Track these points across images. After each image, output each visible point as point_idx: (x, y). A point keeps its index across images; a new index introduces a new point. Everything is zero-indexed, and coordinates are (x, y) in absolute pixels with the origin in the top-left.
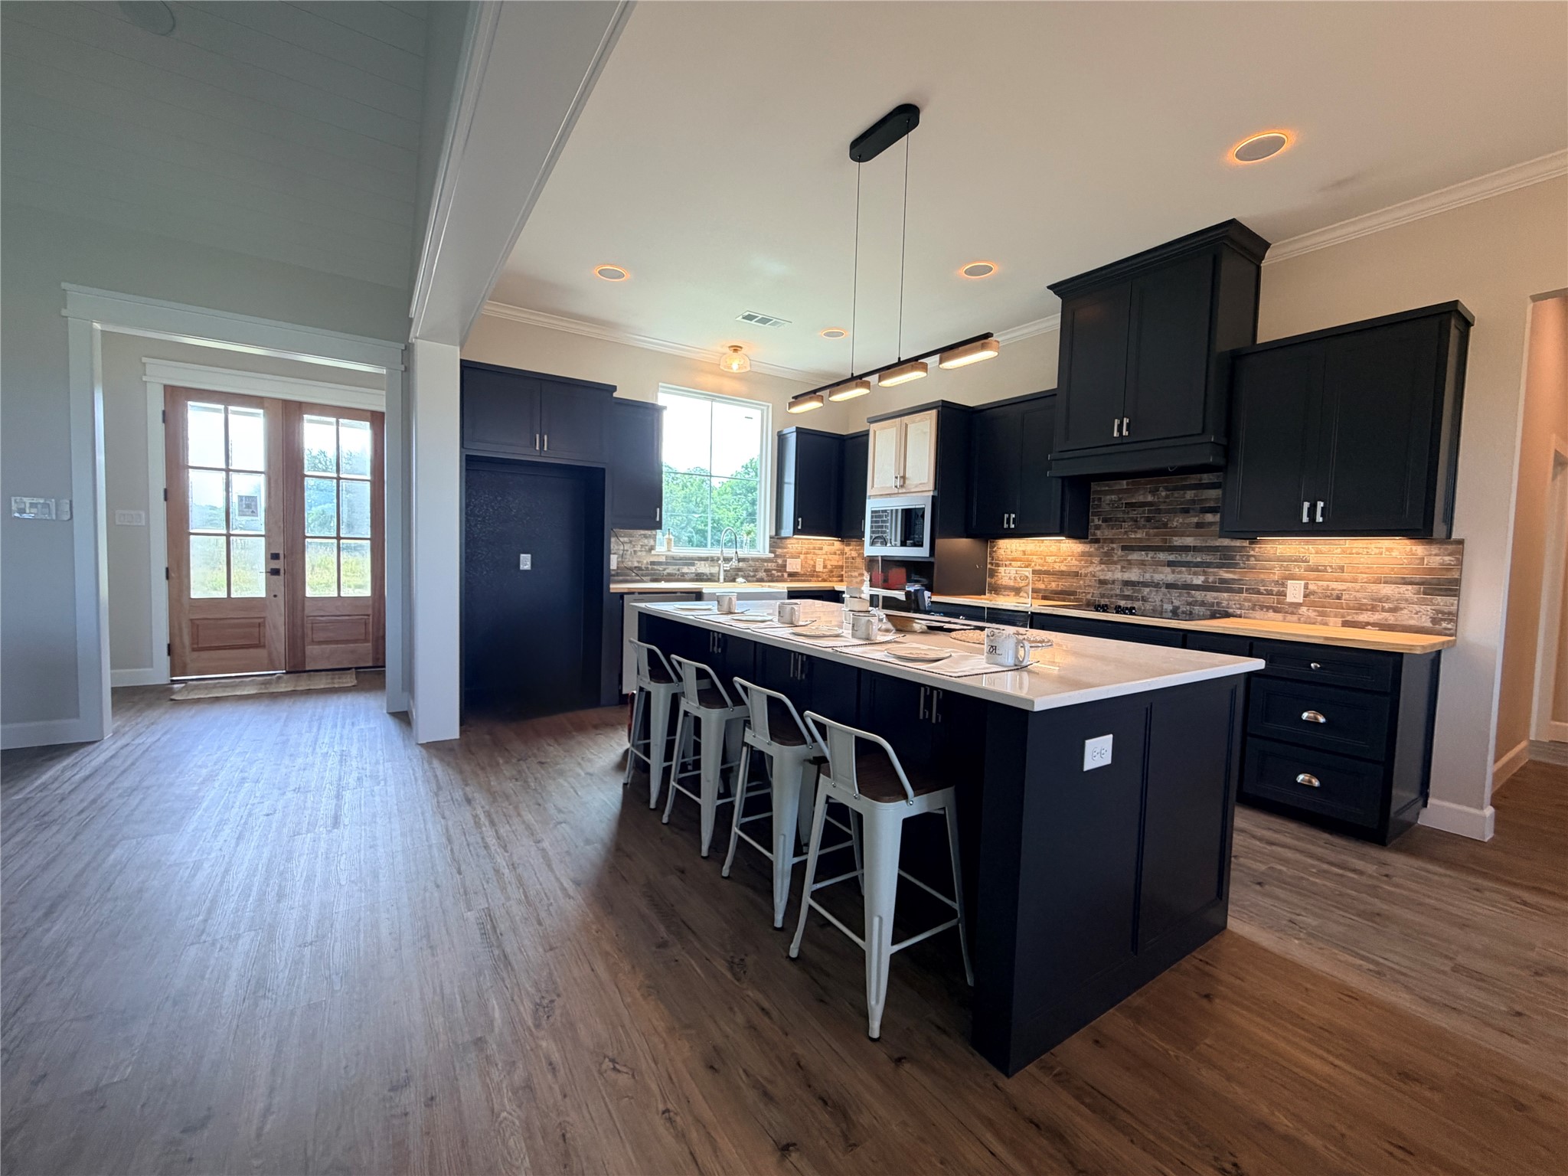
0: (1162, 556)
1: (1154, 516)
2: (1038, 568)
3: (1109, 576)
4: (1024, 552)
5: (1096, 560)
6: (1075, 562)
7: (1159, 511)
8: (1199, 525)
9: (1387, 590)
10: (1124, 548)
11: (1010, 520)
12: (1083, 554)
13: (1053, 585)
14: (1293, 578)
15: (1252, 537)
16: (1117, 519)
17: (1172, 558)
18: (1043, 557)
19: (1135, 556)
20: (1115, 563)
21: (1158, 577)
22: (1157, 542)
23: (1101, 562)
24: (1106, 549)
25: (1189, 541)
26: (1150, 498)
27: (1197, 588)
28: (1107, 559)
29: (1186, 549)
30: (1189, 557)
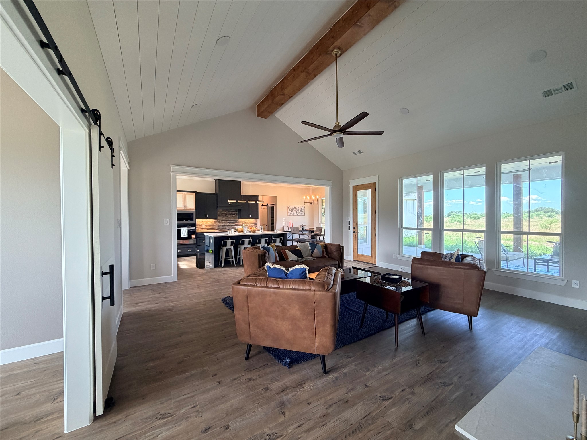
0: (228, 221)
1: (226, 216)
2: (206, 224)
3: (220, 225)
4: (202, 221)
5: (217, 222)
6: (213, 223)
7: (227, 215)
8: (232, 217)
9: (252, 224)
10: (222, 220)
11: (207, 216)
12: (215, 221)
13: (209, 227)
14: (243, 223)
15: (239, 218)
16: (220, 216)
17: (229, 222)
18: (207, 222)
19: (224, 222)
20: (220, 223)
21: (227, 225)
22: (227, 219)
23: (218, 223)
24: (219, 220)
25: (231, 219)
26: (225, 213)
27: (233, 226)
28: (219, 222)
29: (231, 220)
30: (231, 221)
